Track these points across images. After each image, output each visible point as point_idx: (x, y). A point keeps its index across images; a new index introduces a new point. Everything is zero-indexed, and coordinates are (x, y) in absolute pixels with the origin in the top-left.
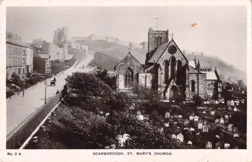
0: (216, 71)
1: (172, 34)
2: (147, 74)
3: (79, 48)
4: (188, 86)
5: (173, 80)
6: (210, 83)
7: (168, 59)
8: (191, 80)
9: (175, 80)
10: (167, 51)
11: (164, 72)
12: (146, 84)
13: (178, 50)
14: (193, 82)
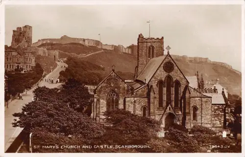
0: (223, 92)
1: (168, 48)
2: (136, 99)
3: (47, 55)
4: (189, 113)
5: (170, 106)
6: (216, 108)
7: (163, 79)
8: (192, 105)
9: (172, 106)
10: (162, 69)
11: (157, 96)
12: (134, 111)
13: (176, 68)
14: (195, 109)
